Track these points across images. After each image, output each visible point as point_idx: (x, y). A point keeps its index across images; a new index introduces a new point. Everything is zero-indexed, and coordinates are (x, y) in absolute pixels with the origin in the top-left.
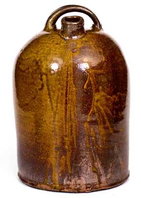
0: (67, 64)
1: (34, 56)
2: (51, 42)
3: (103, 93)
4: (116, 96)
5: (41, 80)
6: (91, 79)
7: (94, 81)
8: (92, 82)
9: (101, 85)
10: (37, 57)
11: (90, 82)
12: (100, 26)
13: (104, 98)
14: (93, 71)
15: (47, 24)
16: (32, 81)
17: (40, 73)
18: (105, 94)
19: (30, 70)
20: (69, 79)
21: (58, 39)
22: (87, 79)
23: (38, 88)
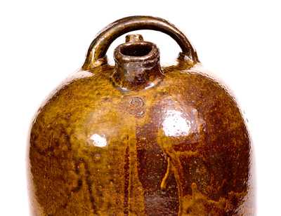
0: (125, 142)
1: (62, 125)
2: (95, 96)
3: (198, 196)
4: (226, 198)
5: (77, 171)
6: (174, 169)
7: (179, 174)
8: (177, 176)
9: (194, 181)
10: (68, 126)
11: (172, 175)
12: (195, 55)
13: (201, 204)
14: (178, 153)
15: (88, 55)
16: (60, 172)
17: (74, 159)
18: (203, 197)
19: (55, 151)
20: (130, 171)
21: (107, 90)
22: (166, 170)
23: (70, 187)
